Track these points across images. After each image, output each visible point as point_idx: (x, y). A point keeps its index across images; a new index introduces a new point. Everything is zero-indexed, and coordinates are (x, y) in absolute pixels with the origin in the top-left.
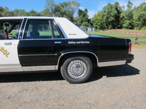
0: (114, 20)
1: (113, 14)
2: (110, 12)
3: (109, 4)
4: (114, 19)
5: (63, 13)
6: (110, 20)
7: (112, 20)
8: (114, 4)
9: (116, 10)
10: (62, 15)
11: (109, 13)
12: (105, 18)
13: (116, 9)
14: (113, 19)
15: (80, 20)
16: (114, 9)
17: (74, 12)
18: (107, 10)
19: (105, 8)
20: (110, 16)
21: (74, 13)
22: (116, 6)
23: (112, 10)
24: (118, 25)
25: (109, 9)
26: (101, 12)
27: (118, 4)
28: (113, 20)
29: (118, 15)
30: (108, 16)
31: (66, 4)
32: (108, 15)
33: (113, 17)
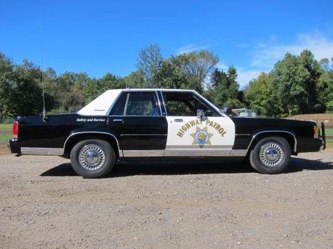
0: (303, 92)
1: (301, 79)
2: (294, 73)
3: (289, 56)
4: (303, 90)
5: (180, 80)
6: (295, 92)
7: (298, 92)
8: (300, 55)
9: (306, 70)
10: (176, 84)
11: (290, 77)
12: (281, 87)
13: (307, 67)
14: (300, 89)
15: (220, 95)
16: (301, 67)
17: (205, 76)
18: (285, 70)
19: (279, 65)
20: (294, 84)
21: (205, 80)
22: (306, 60)
23: (297, 70)
24: (315, 104)
25: (289, 67)
26: (271, 75)
27: (310, 54)
28: (302, 94)
29: (312, 79)
30: (289, 83)
31: (185, 59)
32: (288, 81)
33: (301, 85)
